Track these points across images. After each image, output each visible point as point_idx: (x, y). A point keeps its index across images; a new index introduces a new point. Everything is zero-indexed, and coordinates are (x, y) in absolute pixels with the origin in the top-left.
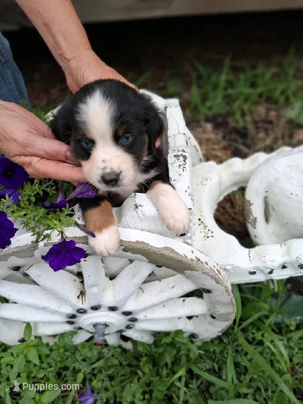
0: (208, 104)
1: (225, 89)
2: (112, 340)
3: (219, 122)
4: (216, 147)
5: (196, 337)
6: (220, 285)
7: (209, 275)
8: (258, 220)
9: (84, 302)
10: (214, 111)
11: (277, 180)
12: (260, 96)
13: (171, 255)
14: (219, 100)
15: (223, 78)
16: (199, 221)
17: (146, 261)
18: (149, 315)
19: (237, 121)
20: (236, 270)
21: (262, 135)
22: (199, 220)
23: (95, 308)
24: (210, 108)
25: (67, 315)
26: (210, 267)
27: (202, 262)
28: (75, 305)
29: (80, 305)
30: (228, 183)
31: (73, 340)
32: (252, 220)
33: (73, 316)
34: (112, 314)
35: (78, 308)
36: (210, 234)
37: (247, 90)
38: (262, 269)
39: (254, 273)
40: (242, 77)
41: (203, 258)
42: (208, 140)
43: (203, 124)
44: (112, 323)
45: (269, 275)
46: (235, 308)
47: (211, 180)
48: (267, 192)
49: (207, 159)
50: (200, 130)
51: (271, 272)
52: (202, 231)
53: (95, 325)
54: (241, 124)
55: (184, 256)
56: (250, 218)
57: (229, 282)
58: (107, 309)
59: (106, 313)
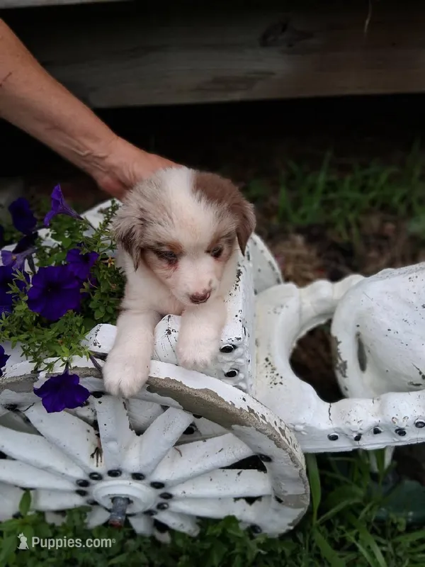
0: (302, 211)
1: (325, 192)
2: (140, 526)
3: (313, 235)
4: (308, 266)
5: (259, 531)
6: (281, 450)
7: (266, 434)
8: (348, 364)
9: (99, 464)
10: (309, 220)
11: (370, 310)
12: (373, 202)
13: (212, 400)
14: (316, 205)
15: (322, 178)
16: (265, 361)
17: (178, 408)
18: (190, 490)
19: (339, 234)
20: (310, 432)
21: (373, 254)
22: (267, 360)
23: (114, 473)
24: (304, 216)
25: (78, 481)
26: (269, 423)
27: (256, 415)
28: (86, 467)
29: (93, 467)
30: (312, 313)
31: (86, 521)
32: (341, 365)
33: (84, 483)
34: (137, 484)
35: (91, 472)
36: (278, 380)
37: (355, 195)
38: (347, 432)
39: (334, 438)
40: (348, 178)
41: (259, 409)
42: (298, 257)
43: (292, 236)
44: (136, 498)
45: (357, 442)
46: (308, 487)
47: (287, 307)
48: (358, 326)
49: (287, 279)
50: (288, 243)
51: (358, 438)
52: (269, 375)
53: (114, 499)
54: (345, 237)
55: (230, 403)
56: (337, 362)
57: (299, 449)
58: (130, 477)
59: (127, 482)
